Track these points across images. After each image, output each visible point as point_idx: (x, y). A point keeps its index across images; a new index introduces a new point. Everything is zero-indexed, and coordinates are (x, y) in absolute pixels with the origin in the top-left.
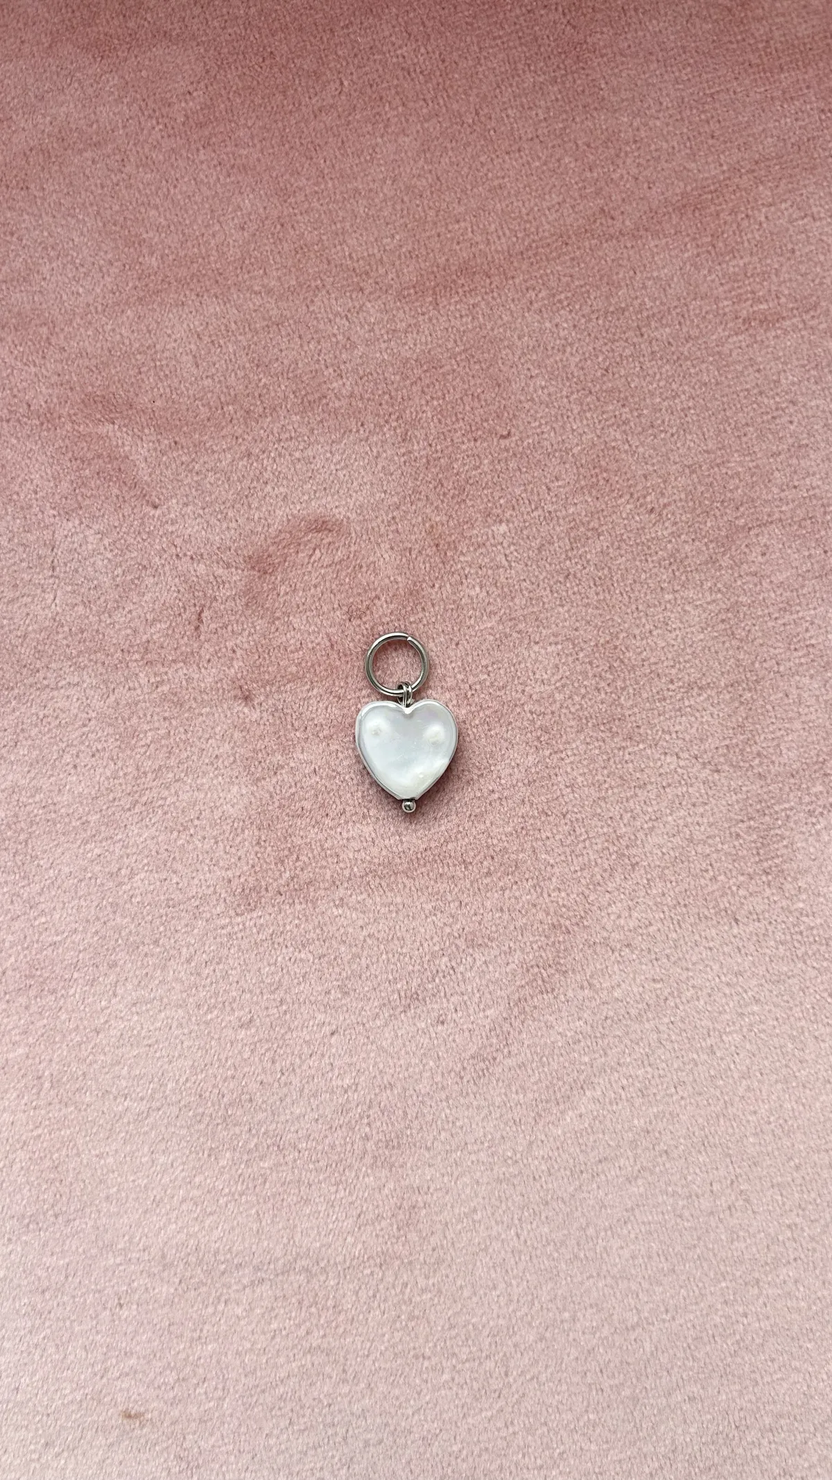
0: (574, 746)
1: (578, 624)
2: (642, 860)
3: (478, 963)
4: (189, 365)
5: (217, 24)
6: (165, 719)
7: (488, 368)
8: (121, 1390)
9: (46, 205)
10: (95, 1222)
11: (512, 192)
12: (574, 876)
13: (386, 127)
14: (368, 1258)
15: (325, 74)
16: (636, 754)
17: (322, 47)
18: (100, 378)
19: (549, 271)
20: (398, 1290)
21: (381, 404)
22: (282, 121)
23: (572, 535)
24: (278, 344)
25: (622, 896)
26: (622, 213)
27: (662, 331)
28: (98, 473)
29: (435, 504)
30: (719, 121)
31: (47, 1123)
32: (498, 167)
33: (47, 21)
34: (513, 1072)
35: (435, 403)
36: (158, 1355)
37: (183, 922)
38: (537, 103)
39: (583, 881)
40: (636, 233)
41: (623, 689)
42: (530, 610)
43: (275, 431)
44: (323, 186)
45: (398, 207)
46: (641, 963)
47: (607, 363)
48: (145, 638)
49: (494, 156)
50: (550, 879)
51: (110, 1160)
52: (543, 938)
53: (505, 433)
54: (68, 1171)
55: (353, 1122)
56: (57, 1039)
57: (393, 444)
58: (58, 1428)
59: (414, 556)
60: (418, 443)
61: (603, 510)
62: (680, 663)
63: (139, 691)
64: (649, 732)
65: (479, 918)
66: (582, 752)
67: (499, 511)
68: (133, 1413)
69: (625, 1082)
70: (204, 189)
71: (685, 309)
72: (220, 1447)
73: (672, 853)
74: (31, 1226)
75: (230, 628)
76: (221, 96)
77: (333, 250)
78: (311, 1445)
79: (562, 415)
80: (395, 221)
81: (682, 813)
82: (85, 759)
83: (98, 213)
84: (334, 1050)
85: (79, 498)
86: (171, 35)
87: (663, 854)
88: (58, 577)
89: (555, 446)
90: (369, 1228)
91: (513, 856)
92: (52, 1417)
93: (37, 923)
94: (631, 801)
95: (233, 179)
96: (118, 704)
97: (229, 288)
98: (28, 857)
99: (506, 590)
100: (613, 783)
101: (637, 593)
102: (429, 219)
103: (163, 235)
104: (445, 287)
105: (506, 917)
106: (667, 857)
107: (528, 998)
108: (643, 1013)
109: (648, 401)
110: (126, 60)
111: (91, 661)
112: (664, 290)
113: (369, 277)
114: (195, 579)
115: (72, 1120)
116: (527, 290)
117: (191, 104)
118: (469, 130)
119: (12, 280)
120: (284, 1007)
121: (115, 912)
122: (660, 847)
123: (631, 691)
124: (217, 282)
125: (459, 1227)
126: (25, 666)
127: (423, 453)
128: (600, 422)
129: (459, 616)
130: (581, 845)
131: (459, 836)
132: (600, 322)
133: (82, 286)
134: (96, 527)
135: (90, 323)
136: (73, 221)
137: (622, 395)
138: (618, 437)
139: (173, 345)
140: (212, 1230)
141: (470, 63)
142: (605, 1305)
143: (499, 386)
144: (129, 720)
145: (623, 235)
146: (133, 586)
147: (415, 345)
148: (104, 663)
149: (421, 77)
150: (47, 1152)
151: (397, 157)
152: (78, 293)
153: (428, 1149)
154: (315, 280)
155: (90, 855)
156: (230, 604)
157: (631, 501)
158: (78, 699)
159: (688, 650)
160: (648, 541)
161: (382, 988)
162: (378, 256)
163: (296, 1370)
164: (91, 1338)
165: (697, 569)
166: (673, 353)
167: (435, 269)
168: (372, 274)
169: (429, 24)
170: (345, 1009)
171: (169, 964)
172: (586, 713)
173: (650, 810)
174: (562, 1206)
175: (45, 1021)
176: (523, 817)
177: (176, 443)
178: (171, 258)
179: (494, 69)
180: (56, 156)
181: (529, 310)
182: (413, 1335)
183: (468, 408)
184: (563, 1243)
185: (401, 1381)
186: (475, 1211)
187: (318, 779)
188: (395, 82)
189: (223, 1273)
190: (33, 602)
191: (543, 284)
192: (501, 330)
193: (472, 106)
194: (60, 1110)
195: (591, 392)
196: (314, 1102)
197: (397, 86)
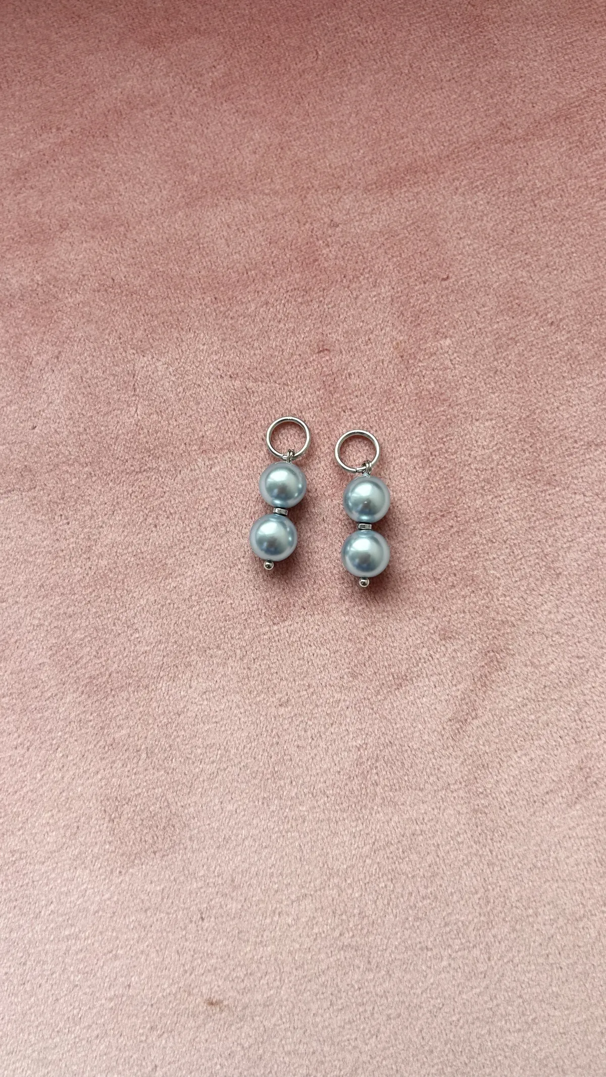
0: (509, 491)
1: (506, 405)
2: (564, 570)
3: (450, 651)
4: (222, 246)
5: (231, 21)
6: (217, 489)
7: (430, 234)
8: (206, 983)
9: (120, 146)
10: (182, 857)
11: (439, 116)
12: (516, 585)
13: (349, 79)
14: (382, 875)
15: (306, 48)
16: (554, 495)
17: (303, 31)
18: (161, 258)
19: (467, 167)
20: (406, 898)
21: (357, 263)
22: (278, 80)
23: (497, 343)
24: (284, 227)
25: (551, 597)
26: (516, 125)
27: (549, 202)
28: (163, 323)
29: (399, 328)
30: (578, 60)
31: (145, 784)
32: (428, 100)
33: (116, 27)
34: (480, 729)
35: (395, 259)
36: (231, 956)
37: (237, 631)
38: (452, 56)
39: (522, 589)
40: (526, 138)
41: (541, 449)
42: (471, 397)
43: (284, 285)
44: (308, 121)
45: (361, 132)
46: (569, 646)
47: (513, 226)
48: (201, 434)
49: (424, 93)
50: (497, 588)
51: (192, 809)
52: (495, 631)
53: (445, 277)
54: (161, 818)
55: (365, 773)
56: (150, 722)
57: (367, 289)
58: (159, 1014)
59: (386, 365)
60: (385, 287)
61: (517, 325)
62: (580, 428)
63: (198, 472)
64: (563, 479)
65: (447, 619)
66: (515, 496)
67: (444, 330)
68: (214, 1001)
69: (562, 732)
70: (227, 128)
71: (564, 186)
72: (279, 1025)
73: (585, 564)
74: (136, 862)
75: (259, 424)
76: (236, 67)
77: (318, 163)
78: (347, 1021)
79: (484, 262)
80: (360, 141)
81: (590, 535)
82: (163, 520)
83: (156, 149)
84: (348, 720)
85: (151, 341)
86: (200, 30)
87: (579, 565)
88: (138, 395)
89: (481, 284)
90: (382, 853)
91: (471, 573)
92: (155, 1006)
93: (133, 638)
94: (553, 529)
95: (246, 120)
96: (184, 481)
97: (248, 193)
98: (125, 591)
99: (453, 384)
100: (539, 517)
101: (546, 382)
102: (382, 138)
103: (201, 161)
104: (397, 183)
105: (468, 616)
106: (581, 567)
107: (488, 674)
108: (571, 681)
109: (543, 249)
110: (170, 48)
111: (163, 452)
112: (549, 174)
113: (344, 179)
114: (233, 391)
115: (163, 782)
116: (453, 180)
117: (216, 73)
118: (406, 77)
119: (99, 197)
120: (312, 690)
121: (188, 627)
122: (576, 561)
123: (547, 450)
124: (239, 189)
125: (448, 847)
126: (118, 458)
127: (388, 294)
128: (511, 265)
129: (420, 405)
130: (519, 563)
131: (430, 560)
132: (506, 199)
133: (147, 198)
134: (163, 360)
135: (153, 222)
136: (139, 156)
137: (525, 247)
138: (524, 274)
139: (212, 233)
140: (267, 860)
141: (404, 34)
142: (559, 902)
143: (439, 245)
144: (192, 491)
145: (517, 139)
146: (192, 399)
147: (378, 222)
148: (172, 453)
149: (371, 45)
150: (146, 805)
151: (358, 99)
152: (144, 203)
153: (421, 790)
154: (307, 183)
155: (168, 587)
156: (258, 407)
157: (537, 318)
158: (155, 478)
159: (586, 419)
160: (551, 344)
161: (380, 672)
162: (349, 165)
163: (334, 963)
164: (182, 945)
165: (587, 362)
166: (558, 216)
167: (389, 171)
168: (346, 177)
169: (374, 11)
170: (354, 689)
171: (228, 662)
172: (516, 467)
173: (567, 534)
174: (522, 828)
175: (141, 709)
176: (475, 544)
177: (216, 298)
178: (207, 175)
179: (421, 36)
180: (126, 114)
181: (456, 193)
182: (418, 931)
183: (418, 262)
184: (524, 856)
185: (411, 968)
186: (459, 834)
187: (326, 526)
188: (354, 50)
189: (277, 891)
190: (121, 413)
191: (465, 176)
192: (438, 208)
193: (407, 61)
194: (154, 773)
195: (503, 246)
196: (337, 759)
197: (355, 52)
